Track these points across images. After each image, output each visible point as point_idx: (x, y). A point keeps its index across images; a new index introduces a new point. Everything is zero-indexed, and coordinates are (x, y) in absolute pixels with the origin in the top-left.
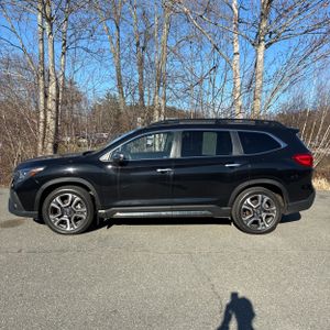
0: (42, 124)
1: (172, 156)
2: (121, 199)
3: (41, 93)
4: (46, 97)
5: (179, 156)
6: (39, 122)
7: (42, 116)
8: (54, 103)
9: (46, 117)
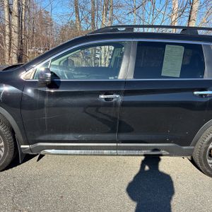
0: (7, 37)
1: (121, 77)
2: (49, 133)
3: (6, 10)
4: (10, 12)
5: (130, 78)
6: (5, 35)
7: (7, 30)
8: (16, 18)
9: (11, 31)
